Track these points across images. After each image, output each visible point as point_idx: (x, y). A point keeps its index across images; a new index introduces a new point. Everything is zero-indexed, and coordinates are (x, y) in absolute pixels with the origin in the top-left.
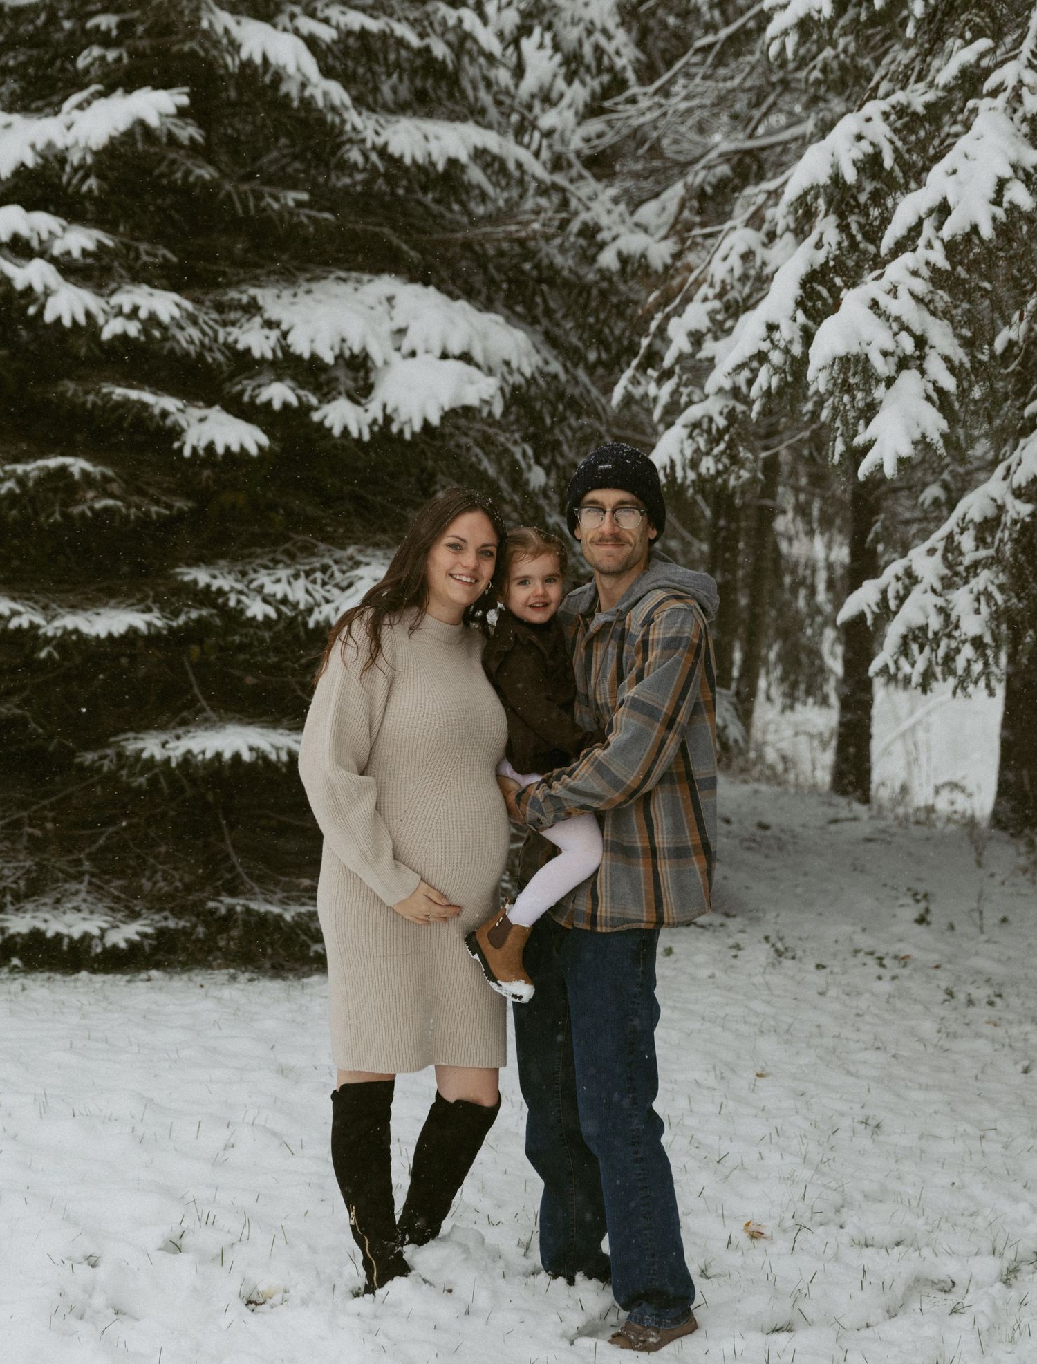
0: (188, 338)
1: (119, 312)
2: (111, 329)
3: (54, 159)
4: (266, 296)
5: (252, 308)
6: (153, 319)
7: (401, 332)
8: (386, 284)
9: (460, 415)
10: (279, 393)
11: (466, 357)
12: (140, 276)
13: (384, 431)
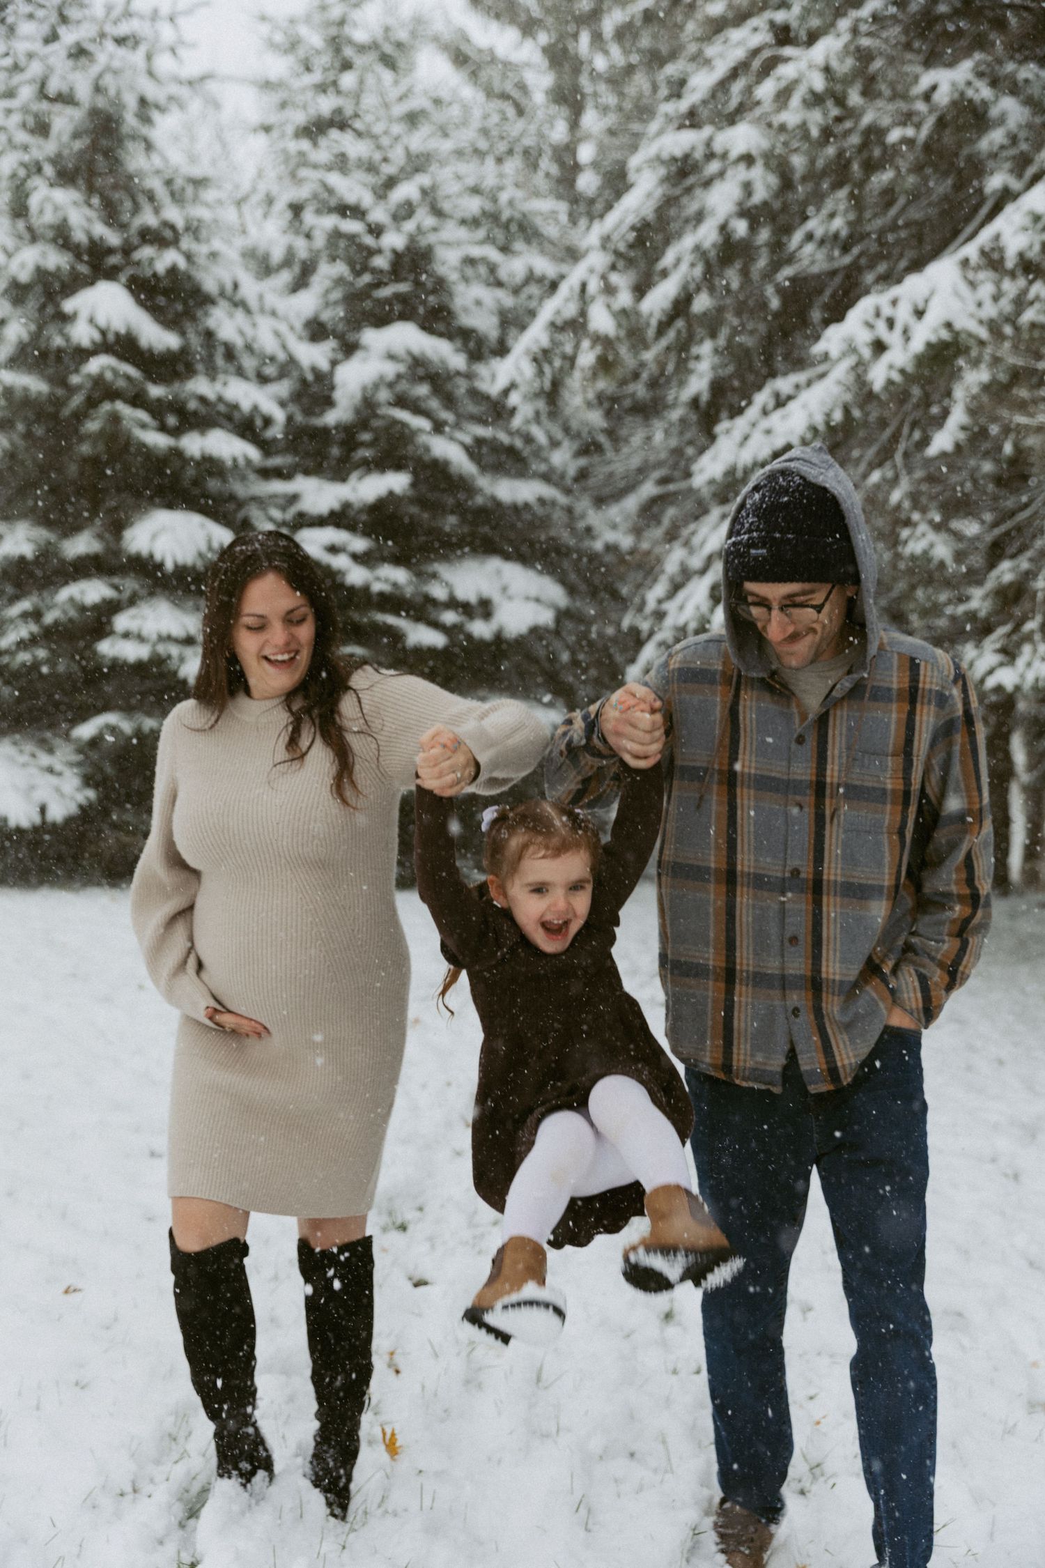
0: (409, 592)
1: (378, 579)
2: (377, 587)
3: (347, 506)
4: (442, 569)
5: (434, 576)
6: (395, 585)
7: (504, 589)
8: (495, 563)
9: (535, 631)
10: (449, 617)
11: (538, 600)
12: (384, 560)
13: (499, 638)
